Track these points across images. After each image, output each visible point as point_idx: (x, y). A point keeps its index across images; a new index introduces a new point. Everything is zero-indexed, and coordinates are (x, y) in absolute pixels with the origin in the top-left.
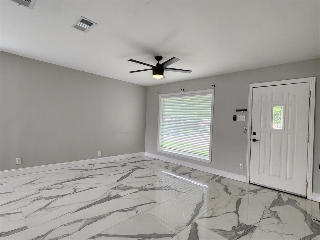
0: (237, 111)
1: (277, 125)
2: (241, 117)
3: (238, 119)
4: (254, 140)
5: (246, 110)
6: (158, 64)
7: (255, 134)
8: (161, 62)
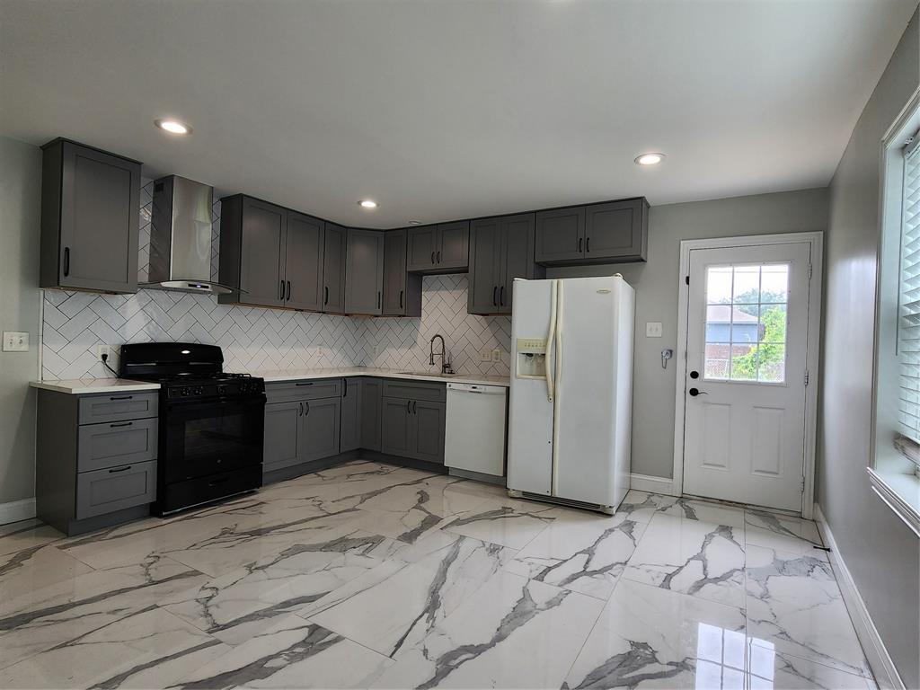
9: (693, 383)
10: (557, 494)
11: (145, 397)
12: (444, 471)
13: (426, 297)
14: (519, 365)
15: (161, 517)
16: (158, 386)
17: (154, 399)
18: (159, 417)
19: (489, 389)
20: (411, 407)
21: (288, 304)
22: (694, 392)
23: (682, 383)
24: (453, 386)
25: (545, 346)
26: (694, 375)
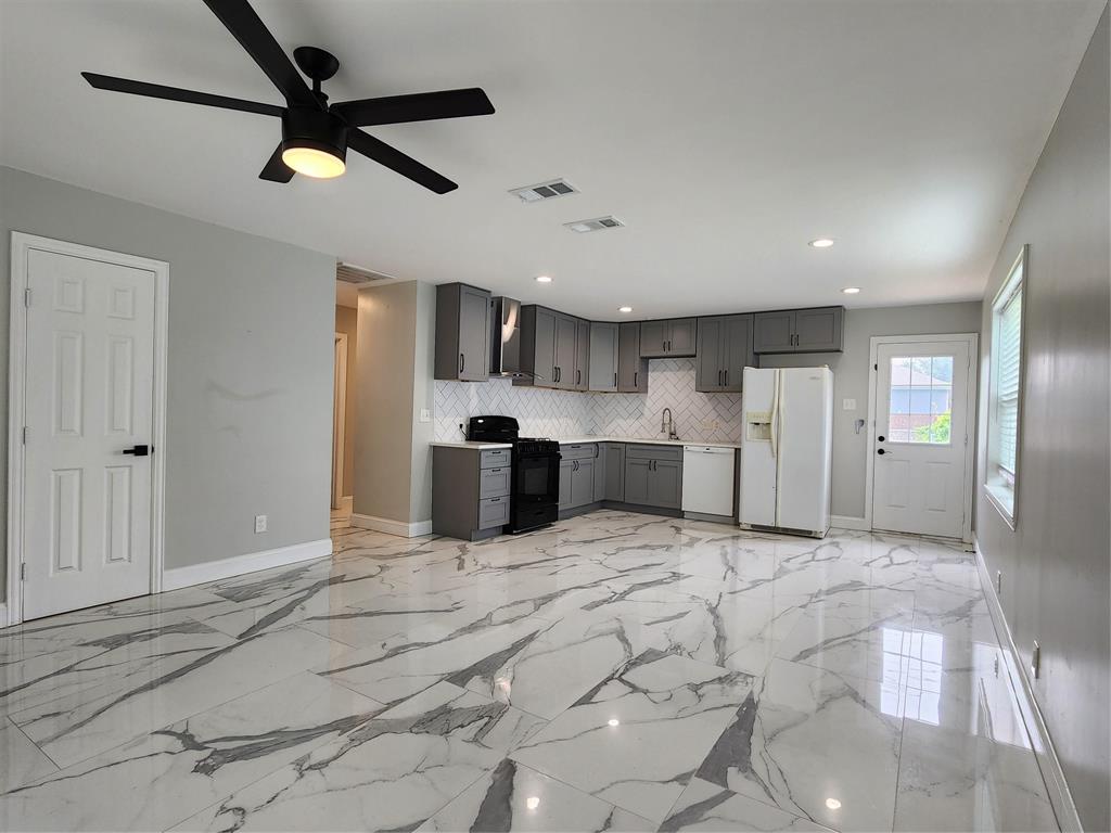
9: (880, 445)
10: (780, 525)
11: (503, 453)
12: (680, 514)
13: (652, 376)
14: (748, 430)
15: (512, 534)
16: (511, 445)
17: (509, 453)
18: (512, 466)
19: (721, 450)
20: (652, 465)
21: (558, 385)
22: (881, 452)
23: (872, 445)
24: (689, 448)
25: (770, 417)
26: (881, 439)
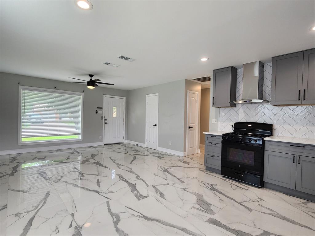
0: (98, 108)
1: (114, 115)
2: (99, 112)
3: (98, 113)
4: (106, 123)
5: (102, 108)
6: (91, 80)
7: (106, 120)
8: (93, 79)
11: (217, 137)
15: (222, 175)
17: (221, 138)
18: (222, 144)
